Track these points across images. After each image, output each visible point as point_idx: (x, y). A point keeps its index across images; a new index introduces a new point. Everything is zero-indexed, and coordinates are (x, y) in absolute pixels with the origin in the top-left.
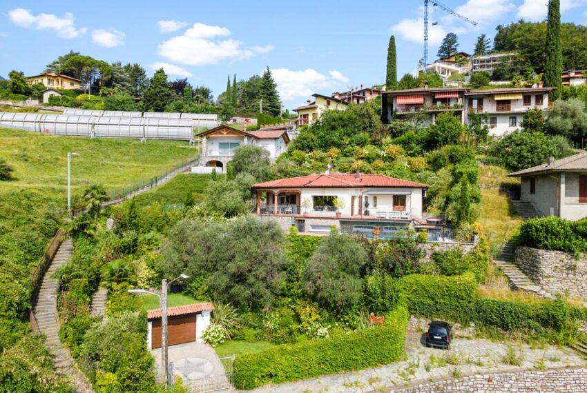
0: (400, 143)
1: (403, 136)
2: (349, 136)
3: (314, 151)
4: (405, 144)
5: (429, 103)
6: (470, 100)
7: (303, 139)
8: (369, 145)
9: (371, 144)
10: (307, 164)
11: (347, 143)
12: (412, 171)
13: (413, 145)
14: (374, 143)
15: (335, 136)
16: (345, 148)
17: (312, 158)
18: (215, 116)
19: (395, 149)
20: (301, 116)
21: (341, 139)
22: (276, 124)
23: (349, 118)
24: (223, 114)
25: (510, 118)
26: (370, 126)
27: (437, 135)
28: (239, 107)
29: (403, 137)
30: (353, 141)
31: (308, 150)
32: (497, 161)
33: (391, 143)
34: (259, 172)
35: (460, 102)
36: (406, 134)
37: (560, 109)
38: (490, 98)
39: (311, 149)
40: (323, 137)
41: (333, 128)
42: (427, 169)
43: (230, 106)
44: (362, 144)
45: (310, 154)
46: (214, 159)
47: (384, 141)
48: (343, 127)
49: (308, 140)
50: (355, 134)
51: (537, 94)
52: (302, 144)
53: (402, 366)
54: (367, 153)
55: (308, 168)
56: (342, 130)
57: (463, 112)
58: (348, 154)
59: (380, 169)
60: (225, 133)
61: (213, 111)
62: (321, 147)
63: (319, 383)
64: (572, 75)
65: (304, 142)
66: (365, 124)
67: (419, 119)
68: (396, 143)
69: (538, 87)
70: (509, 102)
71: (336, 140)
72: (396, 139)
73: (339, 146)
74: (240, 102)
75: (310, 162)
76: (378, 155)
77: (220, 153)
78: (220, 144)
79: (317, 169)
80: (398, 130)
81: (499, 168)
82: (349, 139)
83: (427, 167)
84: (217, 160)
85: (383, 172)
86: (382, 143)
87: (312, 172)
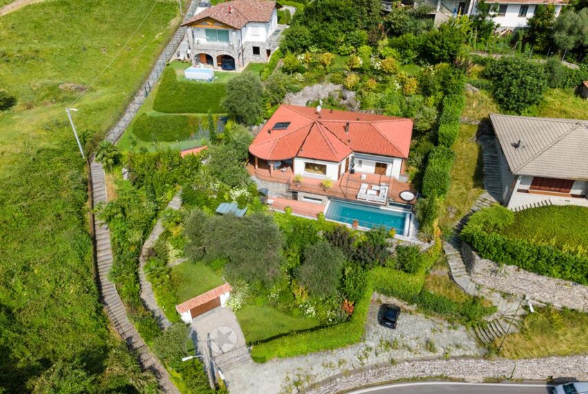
0: (396, 47)
1: (401, 38)
2: (344, 32)
4: (401, 48)
7: (296, 37)
8: (365, 47)
9: (367, 44)
11: (342, 40)
12: (403, 94)
14: (370, 44)
16: (339, 46)
17: (305, 62)
19: (389, 62)
25: (522, 6)
29: (400, 40)
30: (348, 40)
31: (301, 51)
32: (487, 86)
33: (388, 46)
36: (404, 36)
37: (569, 24)
39: (304, 50)
40: (317, 31)
41: (328, 19)
42: (417, 94)
44: (357, 44)
45: (303, 57)
46: (203, 52)
47: (380, 43)
49: (301, 38)
50: (352, 30)
52: (295, 44)
53: (361, 347)
54: (361, 62)
55: (301, 82)
56: (338, 24)
58: (342, 54)
60: (211, 24)
62: (314, 42)
63: (307, 360)
65: (297, 40)
68: (392, 46)
72: (394, 39)
73: (334, 43)
76: (372, 68)
77: (208, 40)
78: (206, 30)
79: (310, 82)
80: (397, 26)
81: (486, 97)
82: (344, 36)
83: (418, 91)
84: (206, 53)
85: (374, 94)
86: (378, 45)
87: (305, 86)
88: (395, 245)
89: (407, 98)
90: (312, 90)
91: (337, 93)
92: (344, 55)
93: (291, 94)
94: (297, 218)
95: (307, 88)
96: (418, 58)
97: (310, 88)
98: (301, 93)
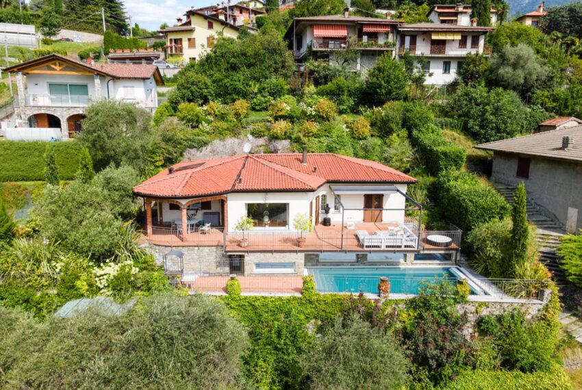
0: (327, 94)
1: (330, 84)
2: (258, 80)
3: (211, 103)
4: (335, 95)
5: (353, 37)
6: (402, 35)
7: (192, 84)
8: (287, 96)
9: (289, 94)
10: (205, 126)
11: (256, 91)
12: (354, 138)
13: (345, 97)
14: (292, 92)
15: (238, 79)
16: (253, 98)
17: (210, 114)
18: (31, 28)
19: (325, 103)
20: (171, 40)
21: (247, 85)
22: (135, 50)
23: (256, 54)
24: (44, 25)
25: (444, 62)
26: (283, 67)
27: (380, 86)
28: (67, 14)
29: (330, 86)
30: (264, 89)
31: (201, 102)
32: (451, 123)
33: (316, 93)
34: (135, 150)
35: (391, 38)
36: (334, 81)
38: (425, 37)
39: (206, 101)
40: (221, 80)
41: (234, 68)
42: (372, 136)
43: (54, 13)
44: (276, 93)
45: (205, 108)
46: (43, 112)
47: (306, 90)
48: (249, 66)
49: (200, 85)
50: (266, 78)
51: (474, 34)
52: (192, 92)
54: (288, 108)
55: (208, 133)
56: (247, 72)
57: (394, 52)
58: (257, 108)
59: (313, 135)
60: (58, 68)
61: (26, 20)
62: (218, 95)
64: (461, 9)
65: (194, 88)
66: (276, 63)
67: (346, 60)
68: (321, 94)
69: (472, 25)
70: (443, 42)
71: (239, 85)
72: (321, 87)
73: (245, 96)
74: (67, 8)
75: (209, 122)
76: (304, 113)
77: (52, 100)
78: (51, 85)
79: (221, 134)
80: (321, 74)
81: (456, 134)
82: (257, 86)
83: (372, 133)
84: (49, 113)
85: (317, 139)
86: (303, 93)
87: (214, 139)
88: (472, 318)
89: (361, 142)
90: (224, 146)
91: (261, 148)
92: (260, 110)
93: (193, 151)
94: (257, 299)
95: (217, 143)
96: (357, 104)
97: (222, 143)
98: (209, 148)
